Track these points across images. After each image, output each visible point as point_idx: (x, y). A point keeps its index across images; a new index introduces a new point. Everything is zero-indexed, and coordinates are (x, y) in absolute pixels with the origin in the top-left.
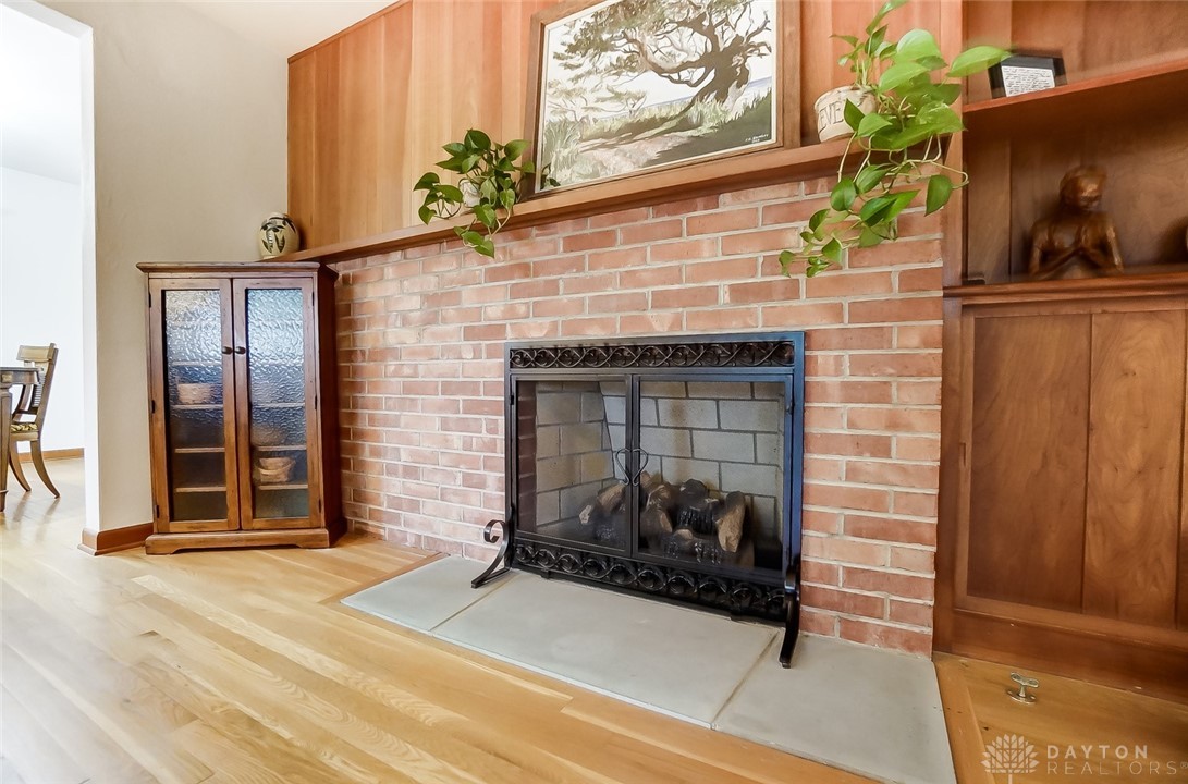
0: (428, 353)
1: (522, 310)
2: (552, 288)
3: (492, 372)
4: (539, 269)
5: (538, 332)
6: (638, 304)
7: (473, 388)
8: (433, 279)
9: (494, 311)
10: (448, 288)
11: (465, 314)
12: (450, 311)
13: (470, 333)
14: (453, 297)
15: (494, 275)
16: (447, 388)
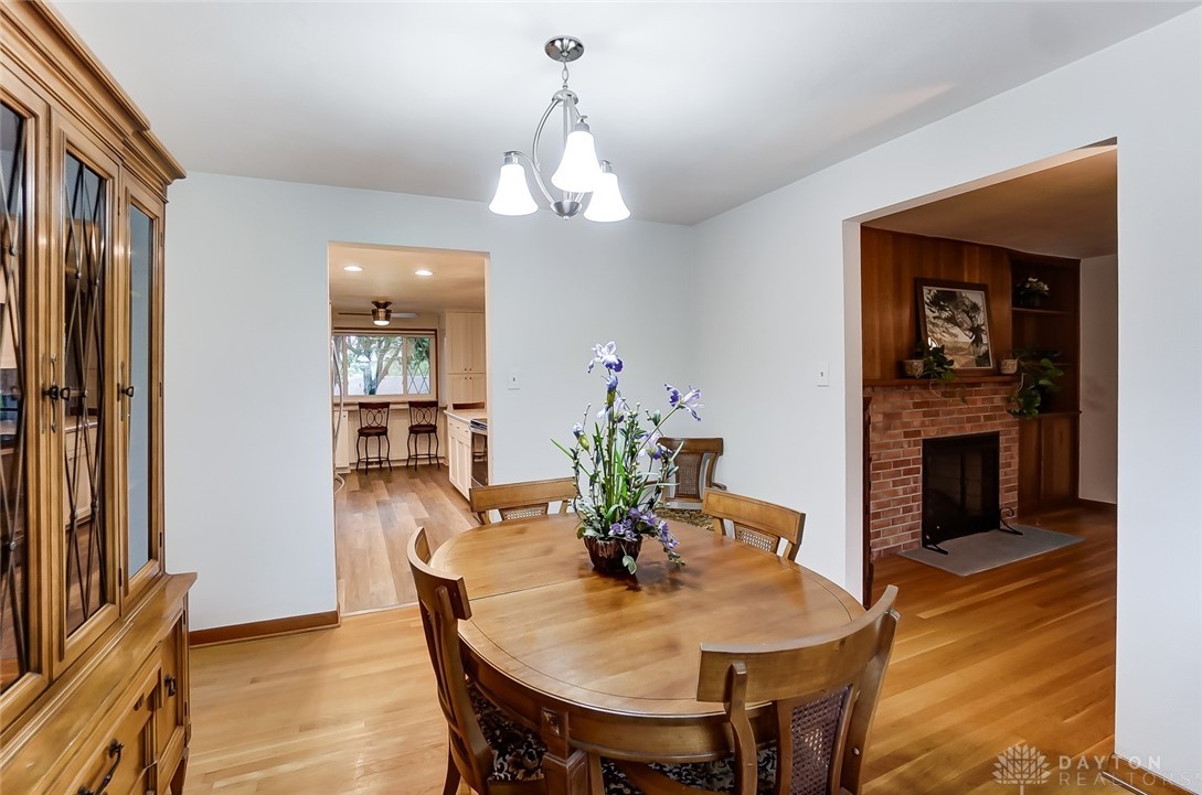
0: (887, 446)
1: (927, 423)
2: (937, 414)
3: (916, 453)
4: (935, 404)
5: (932, 433)
6: (960, 421)
7: (906, 462)
8: (889, 406)
9: (916, 422)
10: (897, 411)
11: (906, 425)
12: (897, 422)
13: (907, 435)
14: (897, 415)
15: (916, 405)
16: (897, 464)
